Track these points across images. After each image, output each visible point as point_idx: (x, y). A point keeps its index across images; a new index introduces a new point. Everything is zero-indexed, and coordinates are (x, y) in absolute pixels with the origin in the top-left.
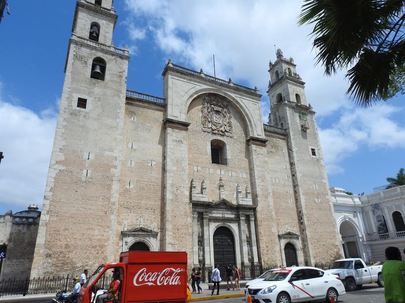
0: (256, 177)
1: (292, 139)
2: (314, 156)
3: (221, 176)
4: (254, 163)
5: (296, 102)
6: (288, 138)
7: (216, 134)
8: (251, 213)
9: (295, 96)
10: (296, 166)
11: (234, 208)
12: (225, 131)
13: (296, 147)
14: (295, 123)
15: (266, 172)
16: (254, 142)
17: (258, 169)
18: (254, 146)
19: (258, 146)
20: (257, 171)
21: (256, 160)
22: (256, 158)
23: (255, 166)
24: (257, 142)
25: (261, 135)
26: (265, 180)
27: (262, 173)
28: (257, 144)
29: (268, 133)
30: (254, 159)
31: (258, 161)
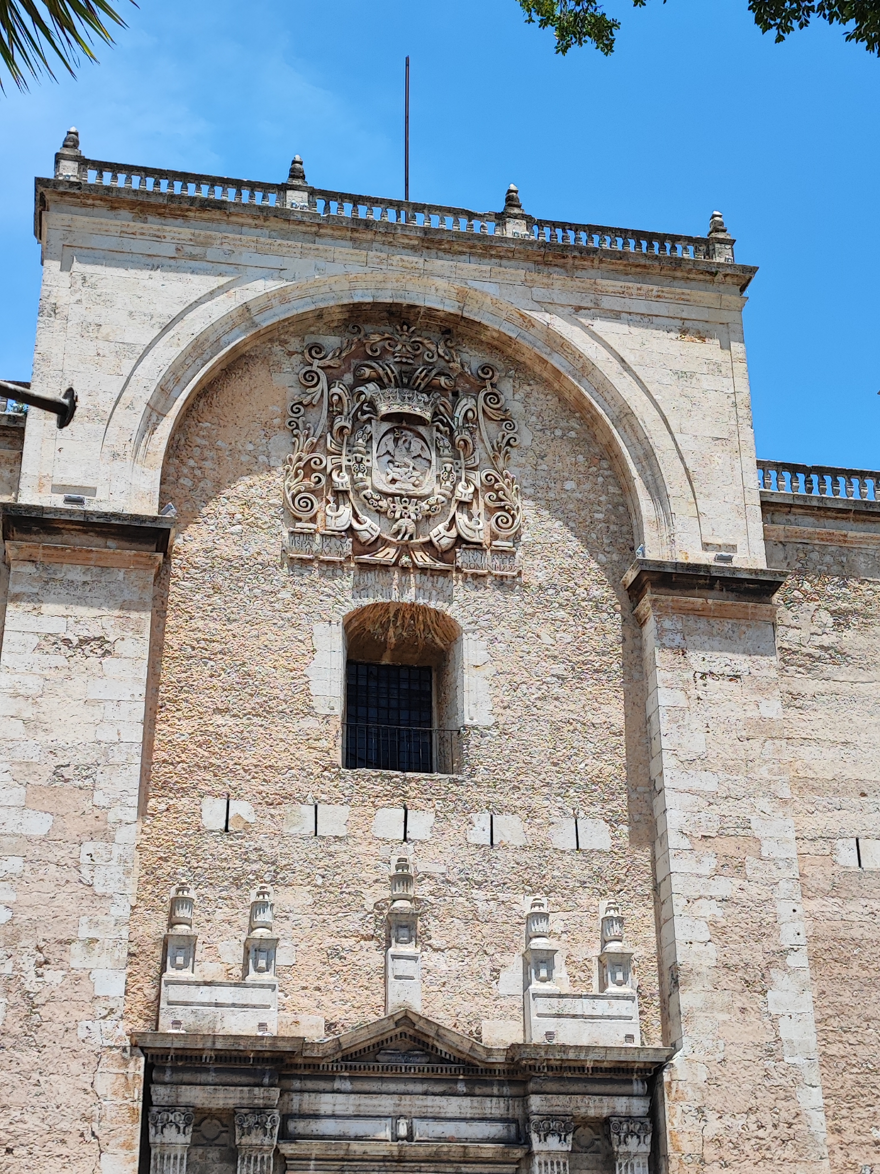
0: (674, 840)
3: (408, 851)
4: (665, 743)
7: (385, 567)
8: (621, 1105)
11: (490, 1070)
12: (460, 540)
15: (763, 803)
16: (663, 597)
17: (695, 784)
18: (667, 624)
19: (702, 624)
20: (689, 799)
21: (681, 723)
22: (683, 703)
23: (668, 761)
24: (697, 592)
25: (739, 541)
26: (751, 862)
27: (725, 808)
28: (698, 606)
29: (811, 520)
30: (667, 718)
31: (693, 726)
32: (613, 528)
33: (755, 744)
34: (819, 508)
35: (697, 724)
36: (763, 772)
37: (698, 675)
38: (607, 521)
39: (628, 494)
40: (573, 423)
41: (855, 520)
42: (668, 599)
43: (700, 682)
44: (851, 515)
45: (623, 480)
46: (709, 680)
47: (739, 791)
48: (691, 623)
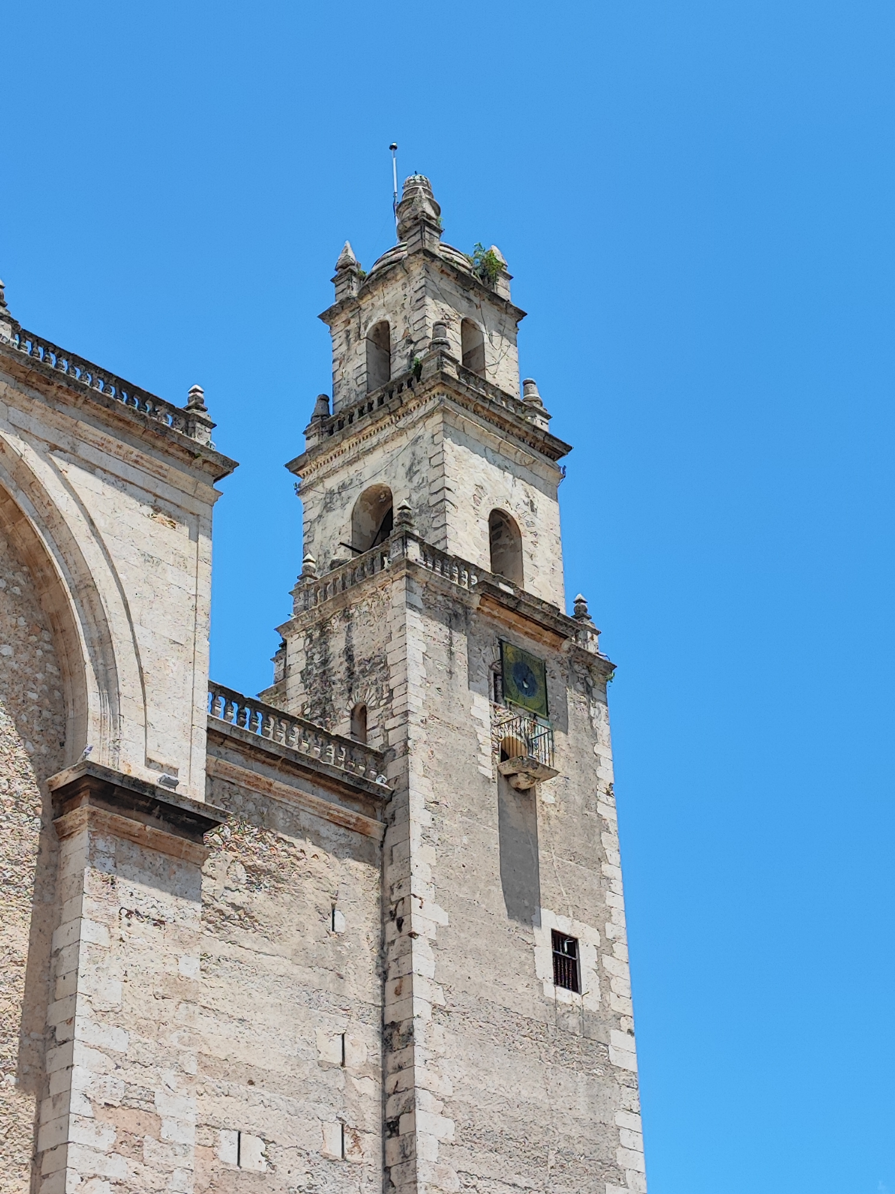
0: (77, 1104)
1: (415, 832)
2: (565, 995)
4: (82, 986)
5: (486, 565)
6: (388, 822)
9: (485, 526)
10: (420, 1053)
13: (440, 898)
14: (457, 718)
15: (169, 1076)
16: (103, 812)
17: (104, 1041)
18: (101, 844)
19: (135, 853)
20: (97, 1057)
21: (100, 965)
22: (105, 942)
23: (82, 1008)
24: (134, 813)
25: (182, 765)
26: (150, 1143)
27: (131, 1074)
28: (135, 831)
29: (240, 758)
30: (86, 956)
31: (113, 972)
32: (45, 714)
33: (170, 1004)
34: (252, 747)
35: (116, 969)
36: (172, 1040)
37: (124, 912)
38: (39, 704)
39: (68, 678)
40: (19, 578)
41: (281, 770)
42: (107, 814)
43: (125, 920)
44: (279, 763)
45: (64, 660)
46: (134, 920)
47: (148, 1057)
48: (124, 849)
